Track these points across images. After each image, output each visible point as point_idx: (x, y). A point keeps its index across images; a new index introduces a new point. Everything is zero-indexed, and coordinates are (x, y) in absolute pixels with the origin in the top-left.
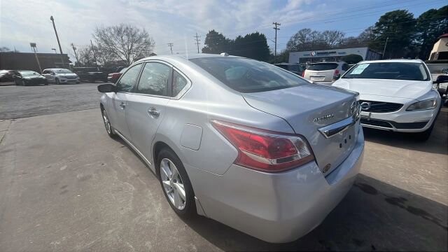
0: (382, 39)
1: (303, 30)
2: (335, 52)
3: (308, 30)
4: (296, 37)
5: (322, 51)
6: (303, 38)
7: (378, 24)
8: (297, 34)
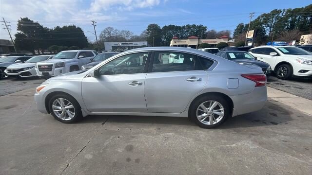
0: (151, 37)
1: (108, 28)
2: (132, 44)
3: (112, 29)
4: (104, 32)
5: (125, 43)
6: (109, 34)
7: (148, 30)
8: (105, 30)
